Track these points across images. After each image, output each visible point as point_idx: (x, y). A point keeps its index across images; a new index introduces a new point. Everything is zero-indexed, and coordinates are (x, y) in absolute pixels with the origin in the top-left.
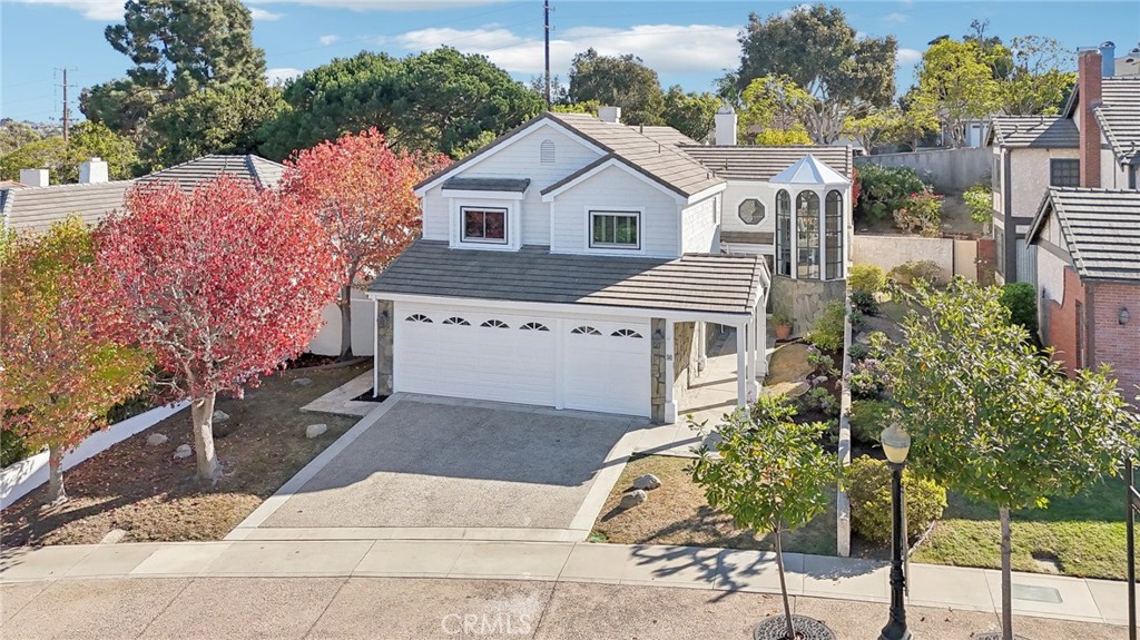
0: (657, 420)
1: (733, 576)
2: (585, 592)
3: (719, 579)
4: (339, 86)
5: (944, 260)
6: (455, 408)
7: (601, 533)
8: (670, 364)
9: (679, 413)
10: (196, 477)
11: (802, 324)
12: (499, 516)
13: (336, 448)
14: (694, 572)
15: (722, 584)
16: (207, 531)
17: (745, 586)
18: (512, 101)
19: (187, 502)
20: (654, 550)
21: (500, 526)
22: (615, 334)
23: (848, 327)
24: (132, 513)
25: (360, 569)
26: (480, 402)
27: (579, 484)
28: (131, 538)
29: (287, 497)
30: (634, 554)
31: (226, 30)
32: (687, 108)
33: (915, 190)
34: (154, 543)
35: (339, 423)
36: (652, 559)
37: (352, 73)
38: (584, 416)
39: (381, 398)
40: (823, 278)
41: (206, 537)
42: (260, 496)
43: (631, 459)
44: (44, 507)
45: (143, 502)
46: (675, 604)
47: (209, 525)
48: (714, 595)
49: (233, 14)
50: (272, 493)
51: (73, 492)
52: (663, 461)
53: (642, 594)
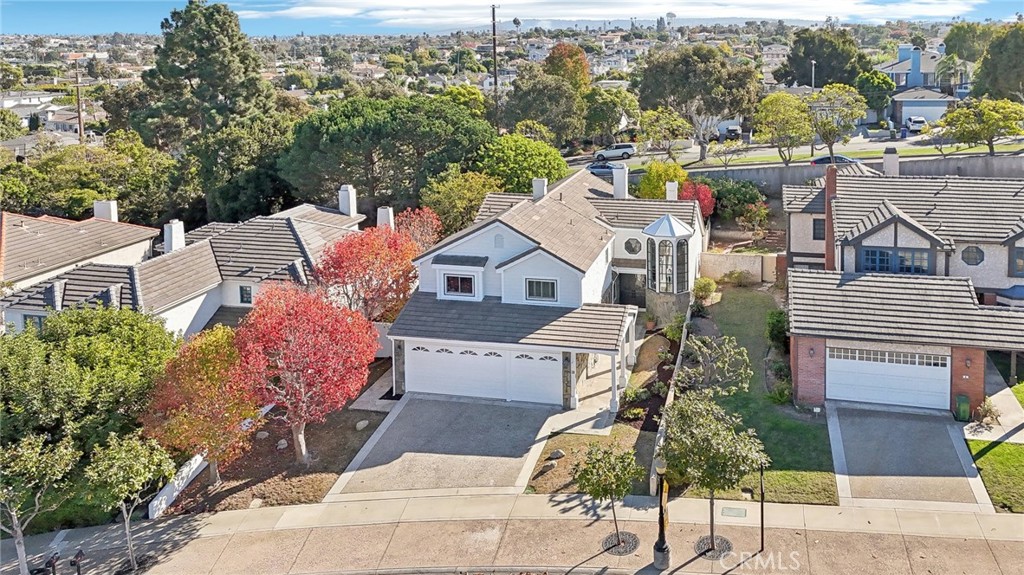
0: (566, 407)
1: (599, 511)
2: (523, 525)
3: (592, 512)
4: (339, 130)
5: (756, 269)
6: (444, 402)
7: (532, 488)
8: (573, 376)
9: (580, 400)
10: (296, 463)
11: (662, 319)
12: (476, 479)
13: (376, 437)
14: (580, 509)
15: (593, 516)
16: (311, 498)
17: (604, 516)
18: (470, 136)
19: (295, 480)
20: (561, 497)
21: (477, 486)
22: (542, 359)
23: (685, 330)
24: (263, 488)
25: (403, 518)
26: (460, 397)
27: (521, 456)
28: (266, 504)
29: (353, 473)
30: (550, 500)
31: (242, 75)
32: (605, 103)
33: (753, 200)
34: (282, 507)
35: (375, 418)
36: (560, 503)
37: (348, 117)
38: (523, 406)
39: (398, 397)
40: (675, 292)
41: (311, 502)
42: (337, 473)
43: (550, 437)
44: (210, 487)
45: (269, 481)
46: (567, 529)
47: (311, 494)
48: (588, 523)
49: (247, 62)
50: (343, 470)
51: (225, 477)
52: (568, 437)
53: (551, 524)
